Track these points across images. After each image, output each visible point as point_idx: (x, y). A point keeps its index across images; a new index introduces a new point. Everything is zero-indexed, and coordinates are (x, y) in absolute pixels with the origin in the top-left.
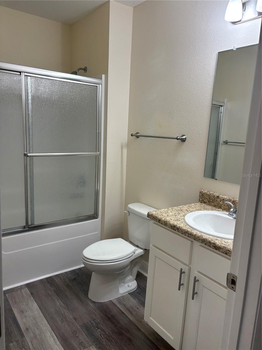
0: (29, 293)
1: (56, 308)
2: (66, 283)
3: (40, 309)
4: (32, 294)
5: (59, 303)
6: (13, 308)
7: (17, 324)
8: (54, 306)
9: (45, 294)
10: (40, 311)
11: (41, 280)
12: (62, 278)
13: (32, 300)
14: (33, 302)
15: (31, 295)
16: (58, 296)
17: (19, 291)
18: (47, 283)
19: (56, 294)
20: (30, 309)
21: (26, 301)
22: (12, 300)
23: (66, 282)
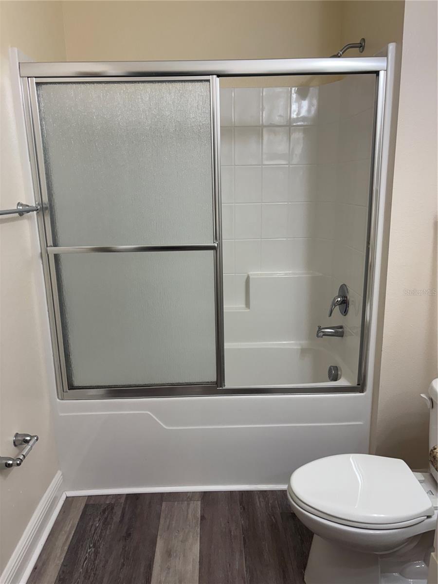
0: (199, 515)
1: (230, 574)
2: (273, 518)
3: (201, 563)
4: (203, 518)
5: (239, 563)
6: (158, 539)
7: (148, 580)
8: (228, 566)
9: (224, 530)
10: (197, 567)
11: (231, 493)
12: (271, 502)
13: (195, 535)
14: (197, 539)
15: (201, 520)
16: (245, 544)
17: (186, 502)
18: (239, 504)
19: (244, 537)
20: (184, 556)
21: (187, 531)
22: (165, 519)
23: (273, 516)
